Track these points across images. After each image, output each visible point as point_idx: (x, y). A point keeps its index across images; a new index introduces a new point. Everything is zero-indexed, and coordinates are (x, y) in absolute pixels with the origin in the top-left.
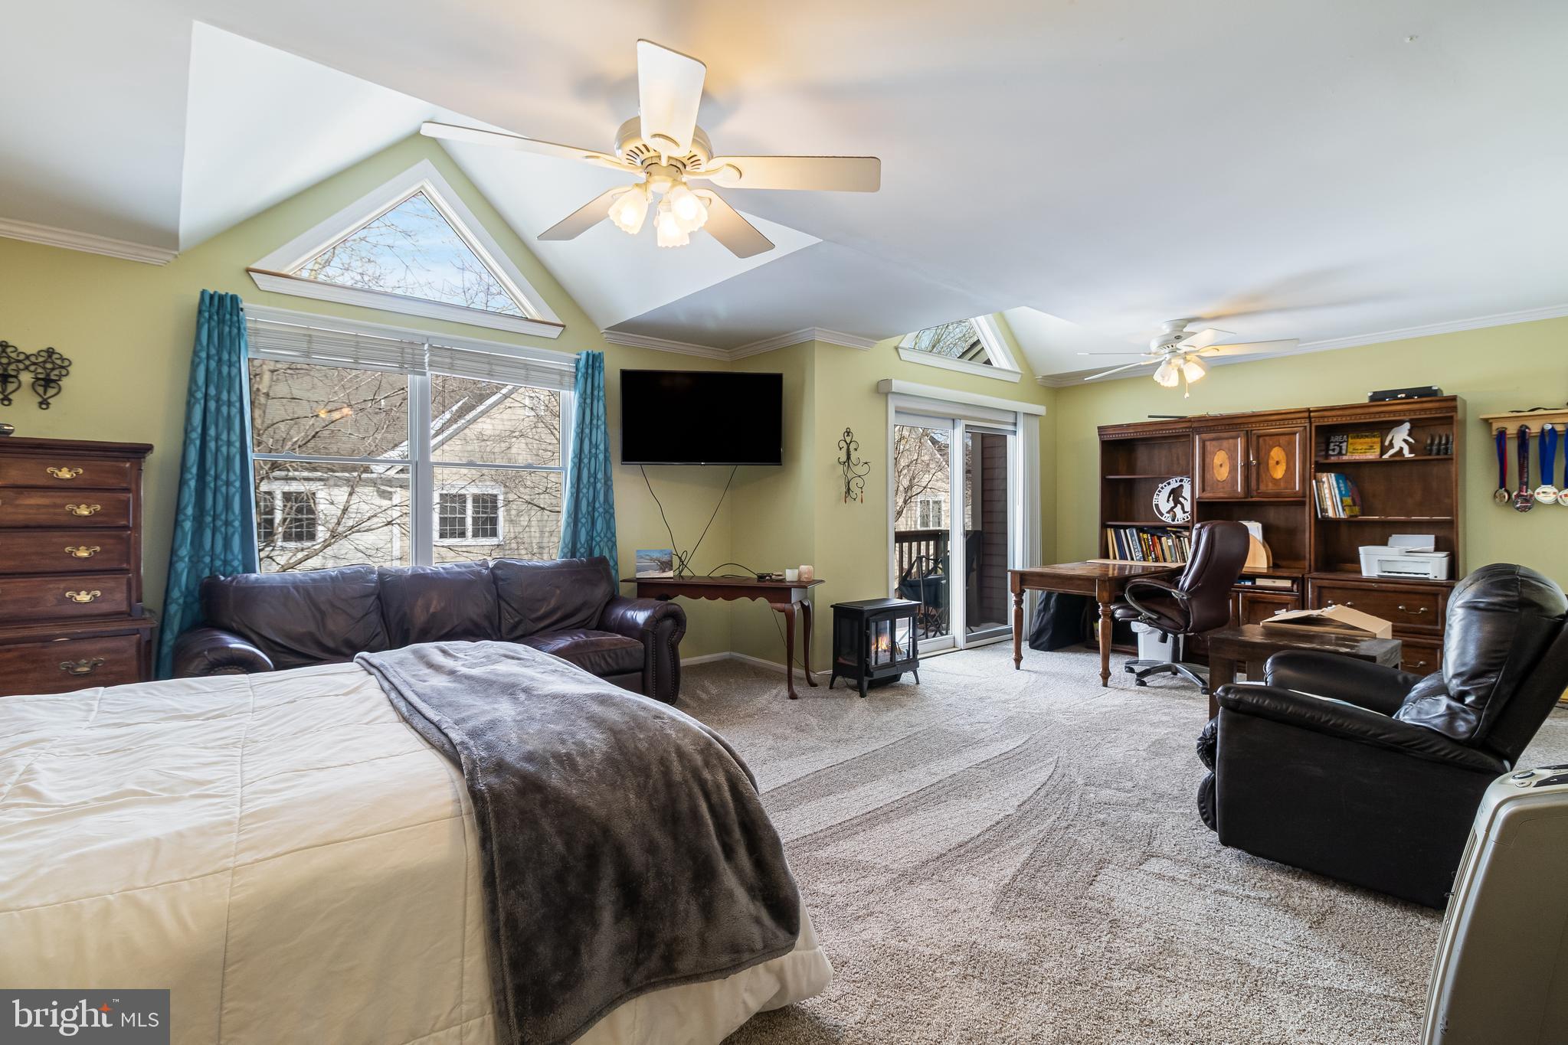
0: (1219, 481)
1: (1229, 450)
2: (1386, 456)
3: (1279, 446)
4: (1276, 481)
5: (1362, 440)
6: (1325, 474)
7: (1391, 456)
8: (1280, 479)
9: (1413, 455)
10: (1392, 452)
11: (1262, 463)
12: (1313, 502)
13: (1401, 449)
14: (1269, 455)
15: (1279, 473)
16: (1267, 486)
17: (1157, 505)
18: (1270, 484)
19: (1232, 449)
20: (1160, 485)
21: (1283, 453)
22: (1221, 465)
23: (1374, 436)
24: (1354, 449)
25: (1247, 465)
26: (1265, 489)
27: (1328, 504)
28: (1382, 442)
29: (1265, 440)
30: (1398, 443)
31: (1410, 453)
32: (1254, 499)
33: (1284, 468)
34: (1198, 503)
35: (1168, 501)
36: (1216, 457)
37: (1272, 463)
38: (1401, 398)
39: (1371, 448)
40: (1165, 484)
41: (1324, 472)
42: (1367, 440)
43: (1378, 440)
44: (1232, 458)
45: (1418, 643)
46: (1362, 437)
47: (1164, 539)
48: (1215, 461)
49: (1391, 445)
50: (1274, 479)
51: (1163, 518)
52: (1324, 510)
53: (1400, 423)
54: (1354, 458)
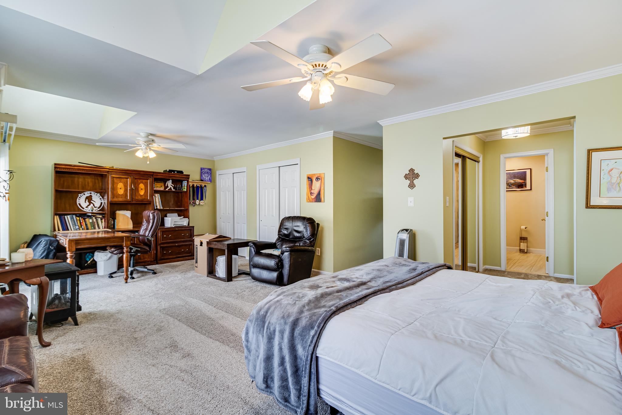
0: (120, 195)
1: (124, 183)
2: (167, 190)
3: (142, 183)
4: (141, 196)
5: (159, 184)
6: (157, 194)
7: (168, 190)
8: (143, 195)
9: (174, 190)
10: (168, 188)
11: (137, 189)
12: (153, 204)
13: (171, 188)
14: (139, 186)
15: (142, 193)
16: (138, 197)
17: (80, 204)
18: (139, 197)
19: (126, 182)
20: (79, 195)
21: (144, 186)
22: (121, 188)
23: (162, 183)
24: (157, 186)
25: (131, 190)
26: (137, 198)
27: (158, 204)
28: (165, 185)
29: (137, 181)
30: (170, 186)
31: (174, 189)
32: (134, 202)
33: (144, 191)
34: (110, 203)
35: (85, 202)
36: (118, 185)
37: (140, 189)
38: (176, 173)
39: (162, 186)
40: (82, 194)
41: (156, 193)
42: (160, 184)
43: (163, 184)
44: (126, 186)
45: (187, 244)
46: (158, 183)
47: (87, 220)
48: (118, 186)
49: (168, 187)
50: (140, 195)
51: (84, 210)
52: (156, 206)
53: (169, 180)
54: (157, 189)
